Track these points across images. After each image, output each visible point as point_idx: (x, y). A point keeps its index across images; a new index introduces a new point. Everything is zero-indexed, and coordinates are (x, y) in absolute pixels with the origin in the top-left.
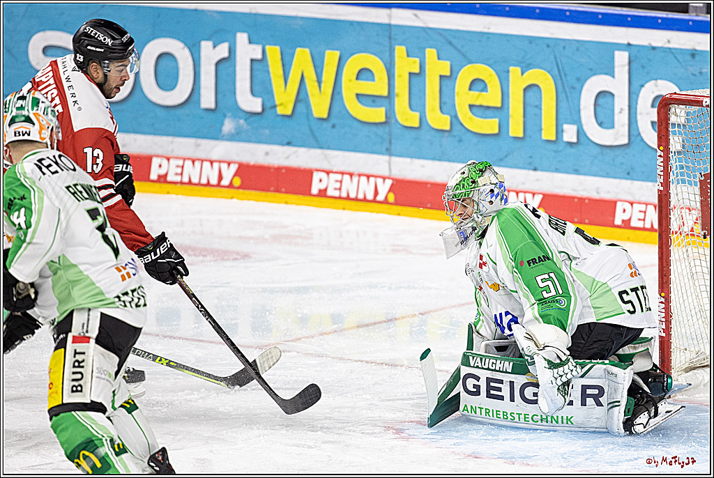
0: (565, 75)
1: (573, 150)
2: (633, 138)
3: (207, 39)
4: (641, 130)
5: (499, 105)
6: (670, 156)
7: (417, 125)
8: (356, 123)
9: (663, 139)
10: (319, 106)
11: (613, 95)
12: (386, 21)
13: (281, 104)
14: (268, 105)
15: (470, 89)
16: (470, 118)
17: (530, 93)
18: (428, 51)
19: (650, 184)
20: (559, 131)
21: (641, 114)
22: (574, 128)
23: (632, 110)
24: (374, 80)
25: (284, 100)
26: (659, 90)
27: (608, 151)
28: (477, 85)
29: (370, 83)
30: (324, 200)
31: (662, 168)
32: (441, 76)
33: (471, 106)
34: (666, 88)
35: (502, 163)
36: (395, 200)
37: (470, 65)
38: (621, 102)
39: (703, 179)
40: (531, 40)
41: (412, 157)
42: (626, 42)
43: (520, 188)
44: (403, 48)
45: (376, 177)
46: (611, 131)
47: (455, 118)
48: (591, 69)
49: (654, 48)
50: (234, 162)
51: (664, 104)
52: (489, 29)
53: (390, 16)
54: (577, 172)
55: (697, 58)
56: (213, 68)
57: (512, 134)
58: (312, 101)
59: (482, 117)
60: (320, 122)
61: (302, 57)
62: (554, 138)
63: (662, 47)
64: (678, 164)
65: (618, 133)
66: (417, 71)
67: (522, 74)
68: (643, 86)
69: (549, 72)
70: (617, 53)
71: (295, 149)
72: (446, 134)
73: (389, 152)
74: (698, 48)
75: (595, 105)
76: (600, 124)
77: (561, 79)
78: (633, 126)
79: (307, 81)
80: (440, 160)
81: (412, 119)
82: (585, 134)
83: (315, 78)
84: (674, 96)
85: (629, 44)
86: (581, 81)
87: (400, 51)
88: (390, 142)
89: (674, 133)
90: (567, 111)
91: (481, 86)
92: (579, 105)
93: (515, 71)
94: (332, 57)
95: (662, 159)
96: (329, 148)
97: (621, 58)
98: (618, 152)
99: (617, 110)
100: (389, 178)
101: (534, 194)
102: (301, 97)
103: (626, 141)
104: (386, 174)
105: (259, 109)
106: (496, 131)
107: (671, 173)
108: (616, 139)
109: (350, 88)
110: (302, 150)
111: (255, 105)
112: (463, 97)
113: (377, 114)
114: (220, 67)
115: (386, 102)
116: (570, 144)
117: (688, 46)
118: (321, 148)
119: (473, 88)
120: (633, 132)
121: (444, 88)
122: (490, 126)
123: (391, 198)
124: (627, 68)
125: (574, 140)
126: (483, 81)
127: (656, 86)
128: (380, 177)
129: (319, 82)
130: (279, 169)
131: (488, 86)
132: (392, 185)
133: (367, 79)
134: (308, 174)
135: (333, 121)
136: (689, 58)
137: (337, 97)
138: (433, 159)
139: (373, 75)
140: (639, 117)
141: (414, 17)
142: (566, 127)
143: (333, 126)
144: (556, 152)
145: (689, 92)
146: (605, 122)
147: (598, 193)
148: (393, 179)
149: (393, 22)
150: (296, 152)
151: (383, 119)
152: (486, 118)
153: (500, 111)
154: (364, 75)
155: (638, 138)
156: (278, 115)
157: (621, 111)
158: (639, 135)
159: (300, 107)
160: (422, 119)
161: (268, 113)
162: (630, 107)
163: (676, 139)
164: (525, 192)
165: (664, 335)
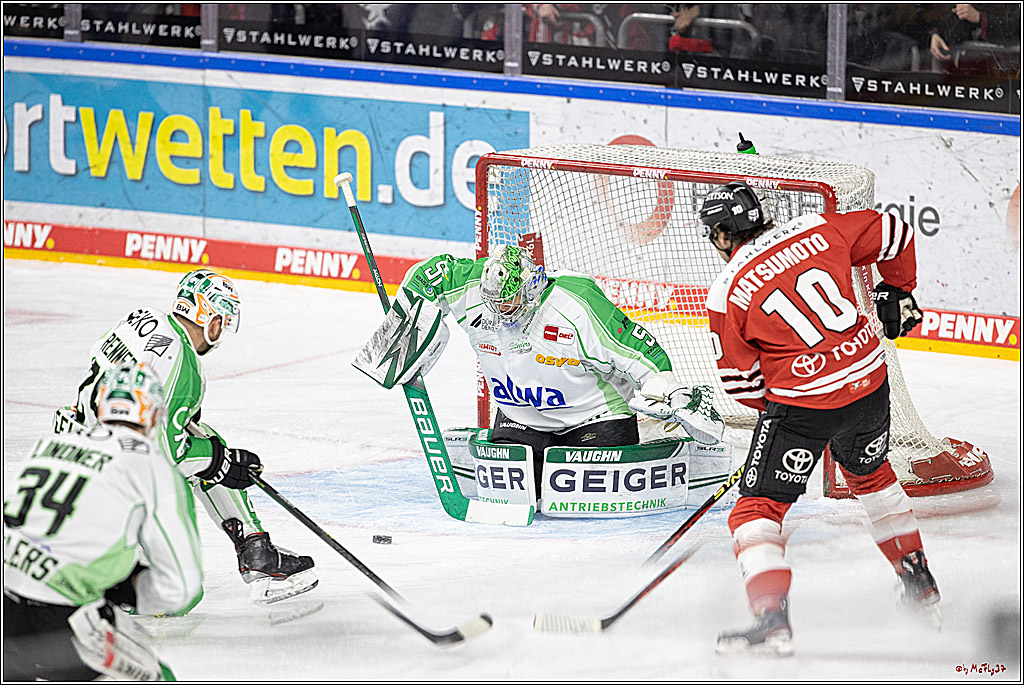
0: (380, 136)
1: (388, 212)
2: (448, 198)
3: (21, 101)
4: (456, 190)
5: (313, 166)
6: (489, 216)
7: (231, 186)
8: (170, 186)
9: (482, 200)
10: (133, 168)
11: (427, 155)
12: (200, 82)
13: (95, 166)
14: (82, 167)
15: (285, 150)
16: (285, 179)
17: (345, 154)
18: (242, 111)
19: (465, 244)
20: (374, 193)
21: (456, 174)
22: (389, 189)
23: (448, 171)
24: (188, 141)
25: (98, 163)
26: (474, 150)
27: (423, 211)
28: (291, 146)
29: (185, 144)
30: (138, 261)
31: (480, 229)
32: (255, 138)
33: (286, 167)
34: (483, 149)
35: (317, 224)
36: (210, 260)
37: (284, 127)
38: (436, 163)
39: (522, 240)
40: (346, 100)
41: (226, 218)
42: (440, 103)
43: (335, 249)
44: (217, 109)
45: (190, 238)
46: (426, 192)
47: (269, 179)
48: (406, 130)
49: (469, 109)
50: (48, 224)
51: (482, 165)
52: (303, 89)
53: (204, 77)
54: (392, 232)
55: (512, 118)
56: (27, 130)
57: (326, 195)
58: (126, 162)
59: (296, 178)
60: (133, 183)
61: (116, 117)
62: (368, 199)
63: (476, 108)
64: (497, 224)
65: (433, 193)
66: (231, 132)
67: (337, 134)
68: (458, 146)
69: (364, 133)
70: (432, 114)
71: (109, 210)
72: (260, 195)
73: (203, 213)
74: (514, 108)
75: (411, 165)
76: (416, 185)
77: (376, 140)
78: (449, 187)
79: (120, 143)
80: (254, 221)
81: (226, 180)
82: (400, 195)
83: (128, 139)
84: (492, 156)
85: (444, 105)
86: (397, 142)
87: (214, 112)
88: (204, 203)
89: (493, 193)
90: (383, 171)
91: (295, 147)
92: (394, 166)
93: (329, 132)
94: (145, 118)
95: (480, 219)
96: (142, 210)
97: (436, 119)
98: (433, 212)
99: (432, 171)
100: (204, 239)
101: (349, 255)
102: (115, 159)
103: (440, 201)
104: (201, 235)
105: (73, 172)
106: (311, 192)
107: (490, 234)
108: (432, 199)
109: (164, 150)
110: (116, 212)
111: (68, 167)
112: (278, 158)
113: (192, 176)
114: (34, 129)
115: (201, 163)
116: (386, 205)
117: (503, 106)
118: (135, 209)
119: (288, 148)
120: (449, 193)
121: (258, 150)
122: (305, 186)
123: (206, 259)
124: (442, 129)
125: (389, 200)
126: (297, 142)
127: (471, 146)
128: (194, 238)
129: (133, 144)
130: (94, 230)
131: (303, 147)
132: (207, 247)
133: (182, 141)
134: (122, 235)
135: (147, 182)
136: (504, 118)
137: (150, 159)
138: (248, 220)
139: (187, 136)
140: (454, 178)
141: (229, 79)
142: (381, 187)
143: (147, 188)
144: (371, 212)
145: (507, 153)
146: (420, 181)
147: (413, 254)
148: (207, 241)
149: (207, 83)
150: (109, 213)
151: (197, 181)
152: (300, 178)
153: (316, 172)
154: (178, 136)
155: (454, 199)
156: (91, 177)
157: (436, 171)
158: (454, 195)
159: (114, 168)
160: (237, 180)
161: (82, 175)
162: (445, 167)
163: (495, 199)
164: (340, 253)
165: (482, 395)
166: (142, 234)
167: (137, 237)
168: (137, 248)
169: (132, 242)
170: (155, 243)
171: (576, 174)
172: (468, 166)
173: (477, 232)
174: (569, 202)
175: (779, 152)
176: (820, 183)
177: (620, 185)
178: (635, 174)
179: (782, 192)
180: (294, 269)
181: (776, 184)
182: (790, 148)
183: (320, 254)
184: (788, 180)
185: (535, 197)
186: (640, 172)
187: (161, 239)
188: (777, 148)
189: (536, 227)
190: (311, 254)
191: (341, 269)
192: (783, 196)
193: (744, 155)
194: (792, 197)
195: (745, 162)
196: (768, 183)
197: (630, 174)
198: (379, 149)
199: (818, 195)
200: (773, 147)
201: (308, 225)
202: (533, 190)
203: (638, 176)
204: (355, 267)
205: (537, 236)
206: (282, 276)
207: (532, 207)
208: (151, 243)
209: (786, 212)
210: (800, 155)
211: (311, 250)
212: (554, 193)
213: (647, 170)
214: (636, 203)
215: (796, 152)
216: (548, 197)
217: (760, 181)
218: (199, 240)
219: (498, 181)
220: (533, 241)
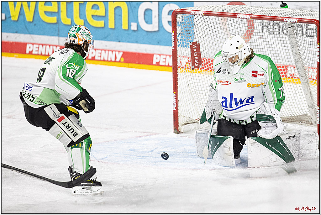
0: (132, 2)
1: (135, 34)
2: (160, 28)
5: (104, 15)
6: (177, 35)
7: (70, 24)
8: (44, 24)
9: (174, 28)
10: (29, 17)
11: (151, 10)
13: (13, 16)
14: (8, 16)
15: (92, 8)
16: (92, 21)
17: (117, 10)
19: (167, 47)
20: (129, 26)
22: (136, 24)
23: (160, 16)
26: (171, 8)
27: (150, 33)
29: (50, 7)
30: (31, 56)
31: (174, 40)
32: (80, 4)
33: (92, 16)
34: (174, 7)
35: (106, 39)
39: (191, 44)
43: (113, 49)
46: (151, 25)
47: (86, 20)
51: (174, 14)
54: (137, 42)
57: (110, 27)
58: (26, 14)
59: (97, 20)
60: (29, 23)
62: (127, 28)
64: (181, 38)
65: (154, 25)
67: (114, 2)
68: (164, 6)
71: (19, 34)
73: (58, 35)
75: (145, 14)
76: (147, 22)
77: (130, 4)
78: (160, 23)
81: (68, 21)
82: (140, 27)
84: (178, 10)
86: (139, 4)
88: (59, 31)
89: (179, 26)
90: (133, 17)
91: (97, 7)
92: (137, 15)
96: (33, 34)
98: (154, 34)
99: (153, 16)
100: (59, 46)
101: (119, 52)
102: (21, 13)
103: (157, 29)
104: (57, 44)
105: (4, 18)
106: (103, 26)
107: (178, 42)
108: (153, 28)
109: (42, 9)
110: (22, 35)
112: (89, 12)
113: (53, 20)
115: (57, 14)
116: (134, 31)
118: (30, 34)
119: (94, 7)
120: (161, 26)
121: (81, 8)
122: (101, 24)
125: (136, 29)
126: (97, 5)
127: (170, 6)
128: (54, 45)
129: (29, 7)
130: (12, 43)
131: (100, 7)
133: (49, 5)
134: (25, 45)
135: (35, 22)
137: (36, 13)
139: (51, 3)
140: (163, 19)
142: (132, 24)
143: (35, 25)
144: (128, 34)
145: (185, 9)
146: (148, 21)
147: (146, 51)
148: (60, 47)
150: (19, 36)
151: (56, 22)
152: (99, 20)
153: (105, 17)
154: (48, 3)
155: (162, 28)
156: (11, 21)
157: (155, 17)
158: (163, 26)
159: (21, 17)
160: (72, 21)
161: (8, 20)
162: (159, 15)
163: (180, 28)
164: (115, 51)
165: (175, 110)
166: (33, 44)
167: (31, 45)
168: (31, 50)
169: (29, 47)
170: (38, 48)
171: (214, 17)
172: (168, 14)
173: (172, 42)
174: (211, 29)
175: (298, 7)
176: (315, 20)
177: (232, 21)
178: (238, 17)
179: (299, 24)
180: (96, 58)
181: (297, 20)
182: (302, 5)
183: (107, 52)
184: (301, 19)
185: (197, 26)
186: (240, 16)
187: (41, 46)
188: (297, 5)
189: (197, 39)
190: (103, 52)
191: (116, 58)
192: (300, 25)
193: (283, 9)
194: (303, 26)
195: (283, 11)
196: (293, 20)
197: (236, 17)
198: (131, 7)
199: (314, 25)
200: (295, 5)
201: (102, 40)
202: (196, 24)
203: (239, 18)
204: (122, 57)
205: (198, 43)
206: (92, 61)
207: (195, 31)
208: (37, 48)
209: (301, 32)
210: (306, 8)
211: (103, 50)
212: (204, 25)
213: (243, 15)
214: (239, 29)
215: (305, 7)
216: (202, 26)
217: (290, 19)
218: (56, 46)
219: (181, 20)
220: (196, 45)
